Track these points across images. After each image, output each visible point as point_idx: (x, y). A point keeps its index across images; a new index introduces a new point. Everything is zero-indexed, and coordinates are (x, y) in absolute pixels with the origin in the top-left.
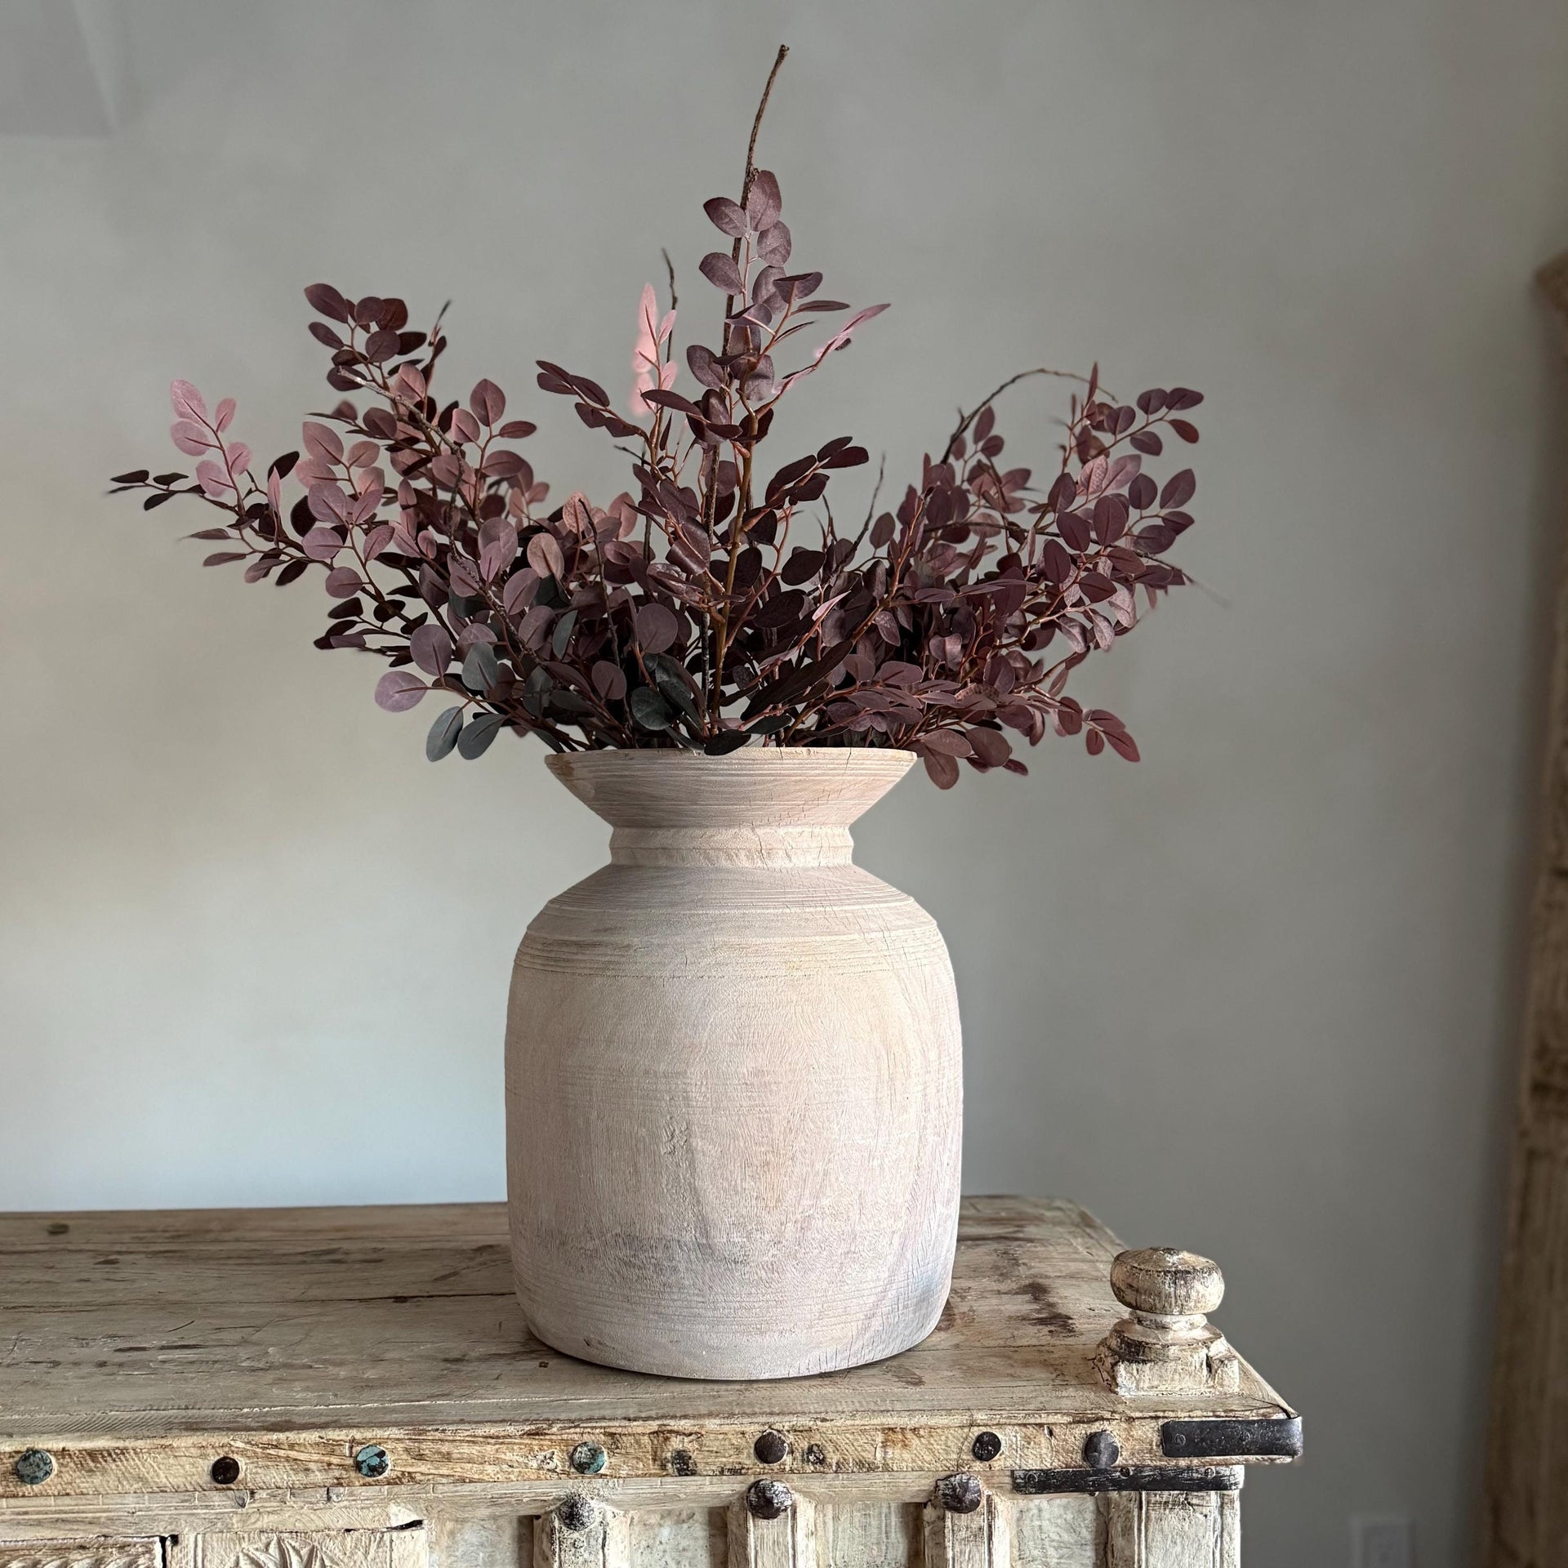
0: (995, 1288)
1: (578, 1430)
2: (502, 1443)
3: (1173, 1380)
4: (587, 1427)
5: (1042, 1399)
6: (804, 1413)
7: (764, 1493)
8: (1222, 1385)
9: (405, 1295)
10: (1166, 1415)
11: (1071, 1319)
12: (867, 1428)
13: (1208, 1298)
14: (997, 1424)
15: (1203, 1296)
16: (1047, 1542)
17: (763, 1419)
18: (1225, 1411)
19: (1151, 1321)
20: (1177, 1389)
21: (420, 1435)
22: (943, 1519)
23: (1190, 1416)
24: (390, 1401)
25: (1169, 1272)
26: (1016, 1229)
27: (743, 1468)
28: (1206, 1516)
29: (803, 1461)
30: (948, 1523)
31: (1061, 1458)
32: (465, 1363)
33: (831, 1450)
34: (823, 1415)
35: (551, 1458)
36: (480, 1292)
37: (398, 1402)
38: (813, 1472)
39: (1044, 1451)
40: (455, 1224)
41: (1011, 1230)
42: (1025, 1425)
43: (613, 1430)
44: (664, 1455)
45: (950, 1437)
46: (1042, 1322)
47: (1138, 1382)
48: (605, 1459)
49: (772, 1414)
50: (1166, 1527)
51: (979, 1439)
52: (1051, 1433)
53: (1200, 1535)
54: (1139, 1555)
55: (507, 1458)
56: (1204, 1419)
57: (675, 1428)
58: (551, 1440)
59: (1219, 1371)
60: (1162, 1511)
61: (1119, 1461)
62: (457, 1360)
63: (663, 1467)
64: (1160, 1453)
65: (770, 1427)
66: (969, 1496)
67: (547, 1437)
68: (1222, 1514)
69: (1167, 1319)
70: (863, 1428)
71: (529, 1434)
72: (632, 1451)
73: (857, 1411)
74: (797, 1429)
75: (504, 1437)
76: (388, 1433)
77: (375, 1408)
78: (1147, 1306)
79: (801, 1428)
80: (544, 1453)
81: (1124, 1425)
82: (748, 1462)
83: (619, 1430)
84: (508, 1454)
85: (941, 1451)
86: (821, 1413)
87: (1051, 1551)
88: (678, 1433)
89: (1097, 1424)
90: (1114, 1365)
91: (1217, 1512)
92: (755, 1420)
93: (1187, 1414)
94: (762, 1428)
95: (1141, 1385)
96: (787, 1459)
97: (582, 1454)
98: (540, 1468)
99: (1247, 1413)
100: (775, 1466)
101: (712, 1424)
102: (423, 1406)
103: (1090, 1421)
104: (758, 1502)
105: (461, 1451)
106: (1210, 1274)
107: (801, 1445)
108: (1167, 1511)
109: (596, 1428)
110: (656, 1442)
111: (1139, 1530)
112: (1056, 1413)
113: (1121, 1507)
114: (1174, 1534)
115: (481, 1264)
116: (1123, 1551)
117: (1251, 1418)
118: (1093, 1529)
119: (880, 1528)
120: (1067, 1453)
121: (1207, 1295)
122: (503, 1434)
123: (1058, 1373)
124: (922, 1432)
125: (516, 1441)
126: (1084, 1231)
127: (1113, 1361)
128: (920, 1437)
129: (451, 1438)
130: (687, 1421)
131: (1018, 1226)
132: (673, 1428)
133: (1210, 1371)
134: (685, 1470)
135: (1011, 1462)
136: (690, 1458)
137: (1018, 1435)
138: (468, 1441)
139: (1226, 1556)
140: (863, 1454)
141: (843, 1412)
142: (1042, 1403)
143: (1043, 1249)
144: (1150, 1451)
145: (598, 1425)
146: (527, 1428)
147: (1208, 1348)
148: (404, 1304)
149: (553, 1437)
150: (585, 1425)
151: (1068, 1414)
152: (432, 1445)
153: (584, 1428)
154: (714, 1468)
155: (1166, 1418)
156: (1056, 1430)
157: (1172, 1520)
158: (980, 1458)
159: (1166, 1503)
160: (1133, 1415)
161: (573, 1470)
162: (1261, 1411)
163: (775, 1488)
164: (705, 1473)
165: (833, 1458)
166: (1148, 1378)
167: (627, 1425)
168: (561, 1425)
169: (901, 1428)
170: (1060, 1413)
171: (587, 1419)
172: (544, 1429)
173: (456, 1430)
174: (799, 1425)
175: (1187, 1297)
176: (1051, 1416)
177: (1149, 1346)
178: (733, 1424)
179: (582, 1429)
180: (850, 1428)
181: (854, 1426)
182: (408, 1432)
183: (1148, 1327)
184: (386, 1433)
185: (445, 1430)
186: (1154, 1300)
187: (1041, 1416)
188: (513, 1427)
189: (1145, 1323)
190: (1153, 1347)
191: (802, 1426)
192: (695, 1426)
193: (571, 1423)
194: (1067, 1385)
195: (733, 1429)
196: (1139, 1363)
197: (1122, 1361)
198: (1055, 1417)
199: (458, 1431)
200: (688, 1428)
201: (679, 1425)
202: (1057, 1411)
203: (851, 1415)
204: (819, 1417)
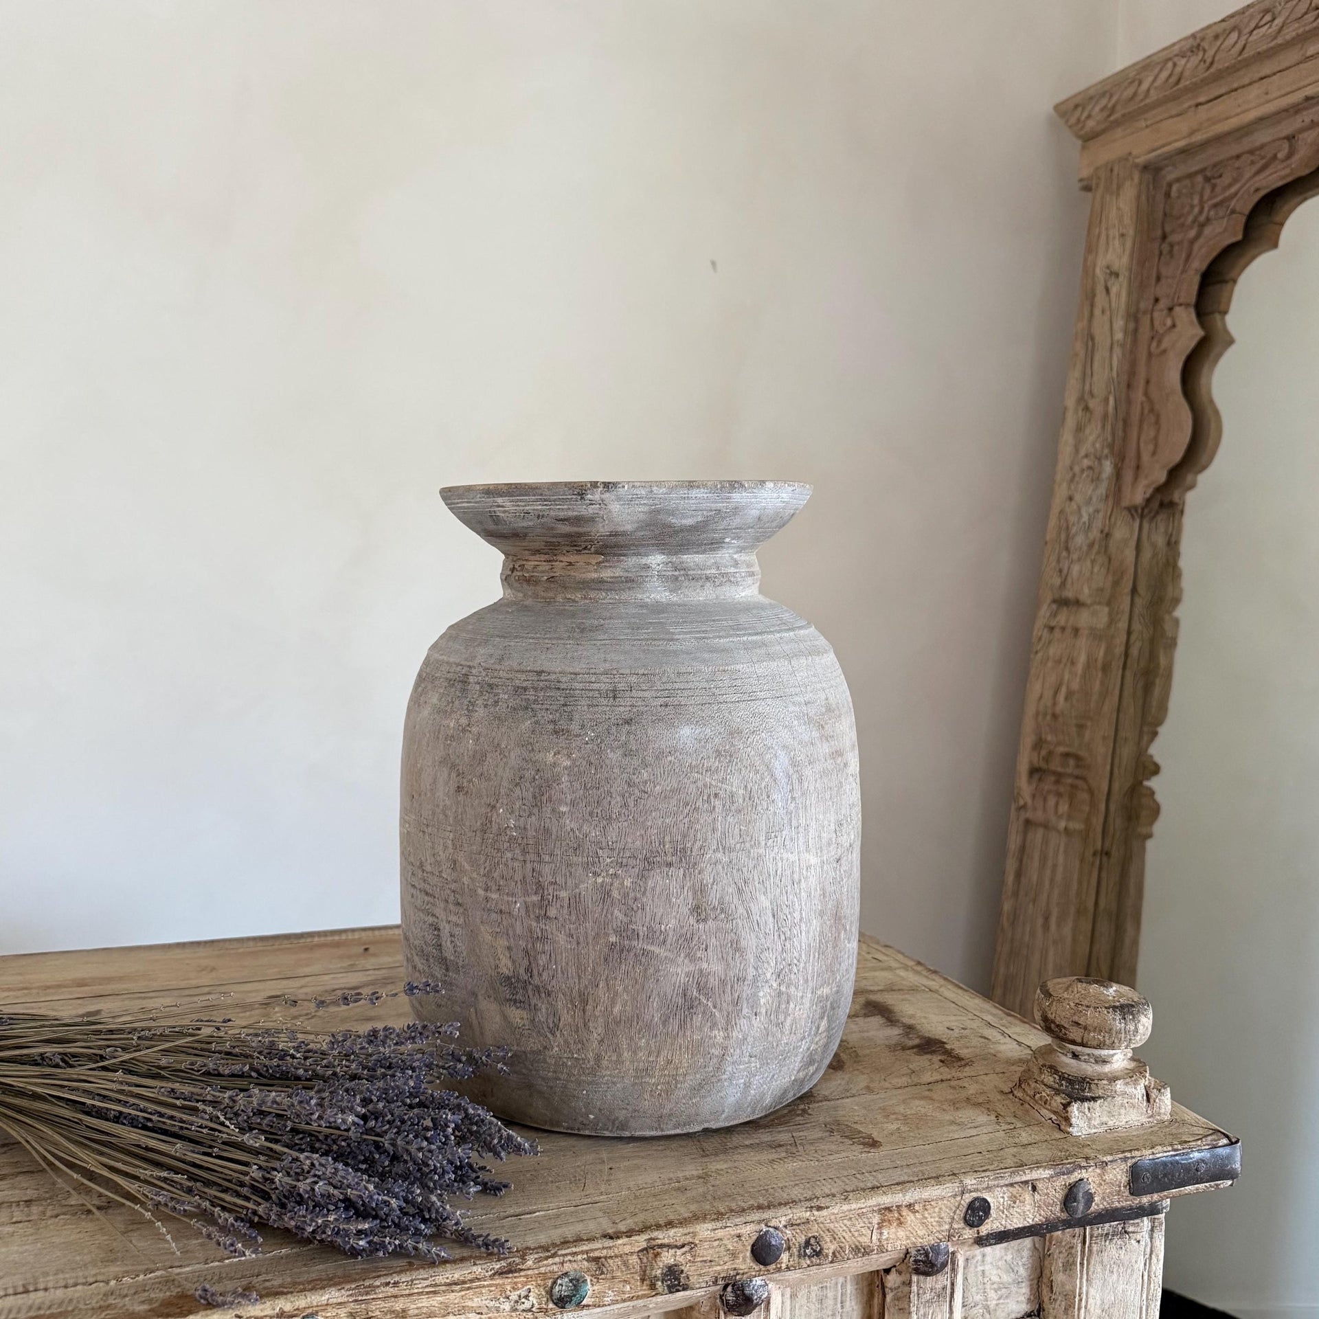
1: (557, 1260)
2: (469, 1288)
3: (1120, 1114)
4: (566, 1255)
6: (794, 1202)
7: (743, 1291)
8: (1158, 1114)
10: (1132, 1155)
11: (944, 1043)
12: (864, 1210)
14: (986, 1188)
16: (988, 1286)
17: (756, 1216)
18: (1180, 1144)
19: (1089, 1055)
20: (1123, 1123)
21: (367, 1293)
22: (910, 1284)
23: (1153, 1154)
27: (738, 1274)
28: (1139, 1242)
29: (799, 1256)
30: (914, 1288)
31: (1042, 1213)
33: (828, 1240)
34: (815, 1203)
35: (527, 1297)
38: (809, 1266)
39: (1028, 1207)
40: (215, 969)
42: (1012, 1185)
43: (597, 1254)
44: (654, 1273)
45: (944, 1208)
46: (922, 1049)
47: (1090, 1119)
48: (590, 1290)
49: (760, 1207)
50: (1105, 1259)
51: (971, 1206)
52: (1034, 1189)
53: (1133, 1261)
54: (1080, 1288)
55: (474, 1305)
56: (1165, 1155)
57: (666, 1241)
58: (526, 1276)
59: (1157, 1100)
60: (1103, 1243)
61: (1094, 1207)
63: (653, 1286)
64: (1127, 1193)
65: (766, 1225)
66: (941, 1259)
67: (522, 1273)
68: (1151, 1238)
69: (1104, 1053)
70: (860, 1211)
71: (501, 1273)
72: (619, 1274)
73: (848, 1192)
74: (794, 1222)
75: (472, 1281)
76: (327, 1296)
78: (1095, 1043)
79: (798, 1221)
80: (518, 1293)
81: (1098, 1171)
82: (743, 1267)
83: (604, 1252)
84: (476, 1300)
85: (934, 1224)
87: (992, 1294)
88: (669, 1246)
89: (1076, 1174)
90: (1065, 1106)
91: (1147, 1236)
92: (749, 1219)
93: (1150, 1152)
94: (757, 1228)
95: (1092, 1122)
96: (785, 1257)
97: (563, 1287)
98: (514, 1310)
99: (1199, 1142)
100: (773, 1266)
101: (704, 1230)
103: (1070, 1172)
104: (735, 1301)
105: (420, 1305)
107: (799, 1239)
108: (1108, 1242)
109: (575, 1254)
110: (645, 1260)
111: (1082, 1264)
112: (1035, 1168)
113: (1064, 1244)
114: (1112, 1263)
116: (1063, 1285)
118: (1030, 1265)
119: (835, 1299)
120: (1047, 1206)
122: (470, 1277)
123: (994, 1113)
124: (917, 1207)
125: (486, 1283)
128: (915, 1212)
129: (407, 1292)
130: (673, 1229)
132: (660, 1241)
133: (1148, 1101)
134: (676, 1285)
135: (998, 1224)
136: (682, 1271)
137: (1005, 1196)
138: (428, 1293)
139: (1153, 1276)
140: (859, 1239)
141: (834, 1196)
144: (1118, 1193)
145: (579, 1249)
146: (497, 1266)
147: (1145, 1078)
149: (530, 1272)
150: (563, 1252)
151: (1048, 1168)
152: (383, 1305)
153: (564, 1255)
154: (707, 1278)
155: (1133, 1157)
156: (1040, 1185)
157: (1112, 1250)
158: (971, 1226)
159: (1107, 1234)
160: (1105, 1159)
161: (551, 1305)
162: (1209, 1138)
163: (754, 1283)
164: (698, 1286)
165: (829, 1248)
166: (1097, 1114)
167: (611, 1245)
168: (536, 1256)
169: (896, 1206)
170: (1041, 1167)
171: (562, 1243)
172: (517, 1264)
173: (412, 1281)
174: (795, 1218)
175: (1136, 1030)
176: (1034, 1172)
177: (1096, 1082)
178: (726, 1227)
179: (561, 1258)
180: (847, 1213)
181: (851, 1210)
182: (351, 1292)
183: (1085, 1061)
184: (323, 1298)
185: (398, 1282)
186: (1104, 1037)
187: (1025, 1173)
188: (479, 1267)
189: (1083, 1058)
190: (1100, 1082)
191: (800, 1218)
192: (686, 1234)
193: (549, 1251)
194: (1015, 1128)
195: (727, 1233)
196: (1090, 1101)
197: (1075, 1101)
198: (1038, 1172)
199: (415, 1282)
200: (678, 1239)
201: (669, 1236)
202: (1038, 1165)
203: (843, 1197)
204: (813, 1205)
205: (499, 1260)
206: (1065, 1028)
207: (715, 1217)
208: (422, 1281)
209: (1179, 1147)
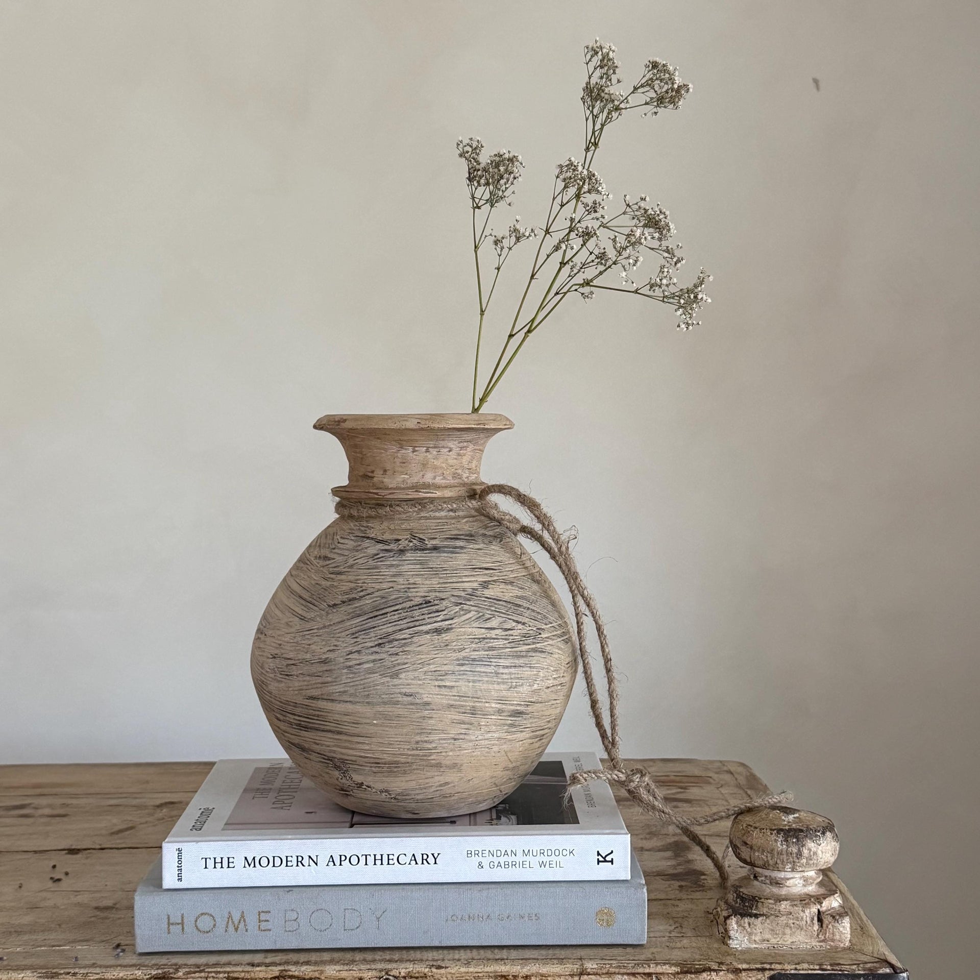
0: (640, 845)
1: (203, 974)
3: (784, 934)
4: (211, 972)
5: (654, 950)
6: (422, 960)
8: (833, 940)
9: (79, 847)
10: (773, 967)
11: (704, 875)
12: (480, 975)
13: (821, 856)
14: (607, 973)
15: (815, 853)
18: (831, 965)
19: (766, 877)
20: (789, 942)
23: (796, 969)
24: (33, 945)
25: (782, 830)
26: (680, 790)
32: (114, 911)
34: (439, 963)
36: (151, 845)
37: (41, 946)
40: (147, 782)
41: (674, 791)
42: (634, 974)
46: (674, 877)
47: (750, 934)
49: (390, 961)
56: (810, 972)
59: (830, 926)
62: (107, 908)
65: (387, 973)
69: (782, 875)
70: (477, 975)
73: (473, 959)
76: (23, 975)
77: (18, 953)
78: (760, 863)
79: (417, 975)
81: (731, 976)
86: (437, 960)
89: (704, 974)
90: (727, 918)
92: (373, 967)
93: (793, 967)
95: (753, 937)
99: (854, 967)
102: (63, 951)
103: (698, 972)
106: (823, 833)
109: (220, 972)
112: (665, 964)
115: (159, 820)
117: (857, 972)
121: (819, 852)
123: (677, 925)
124: (533, 979)
126: (746, 793)
127: (726, 915)
130: (308, 967)
131: (681, 788)
132: (294, 974)
133: (822, 926)
141: (459, 960)
142: (653, 953)
143: (699, 809)
145: (222, 970)
146: (154, 972)
147: (821, 903)
148: (75, 856)
151: (676, 965)
153: (209, 972)
155: (772, 970)
156: (664, 979)
160: (740, 966)
162: (869, 965)
166: (759, 931)
167: (250, 970)
168: (187, 970)
169: (513, 976)
170: (667, 964)
171: (213, 964)
172: (171, 974)
173: (87, 973)
174: (414, 972)
175: (799, 854)
176: (659, 967)
177: (762, 900)
178: (350, 970)
179: (206, 974)
180: (463, 975)
181: (468, 973)
182: (40, 975)
183: (762, 882)
184: (20, 976)
185: (77, 973)
186: (767, 857)
187: (649, 966)
188: (141, 971)
189: (760, 879)
190: (766, 901)
191: (418, 972)
192: (315, 971)
193: (198, 968)
194: (682, 936)
195: (350, 975)
196: (751, 917)
197: (736, 915)
198: (664, 967)
199: (89, 975)
200: (307, 973)
201: (300, 971)
202: (667, 962)
203: (466, 962)
204: (435, 964)
205: (158, 969)
206: (738, 848)
207: (346, 962)
208: (95, 975)
209: (829, 967)
